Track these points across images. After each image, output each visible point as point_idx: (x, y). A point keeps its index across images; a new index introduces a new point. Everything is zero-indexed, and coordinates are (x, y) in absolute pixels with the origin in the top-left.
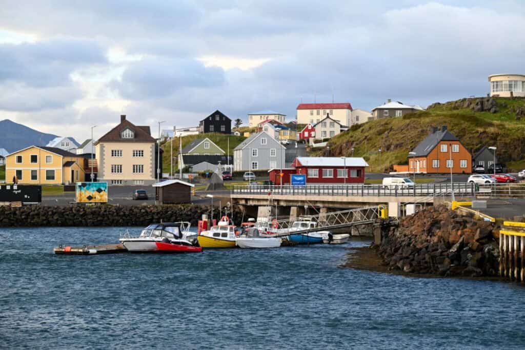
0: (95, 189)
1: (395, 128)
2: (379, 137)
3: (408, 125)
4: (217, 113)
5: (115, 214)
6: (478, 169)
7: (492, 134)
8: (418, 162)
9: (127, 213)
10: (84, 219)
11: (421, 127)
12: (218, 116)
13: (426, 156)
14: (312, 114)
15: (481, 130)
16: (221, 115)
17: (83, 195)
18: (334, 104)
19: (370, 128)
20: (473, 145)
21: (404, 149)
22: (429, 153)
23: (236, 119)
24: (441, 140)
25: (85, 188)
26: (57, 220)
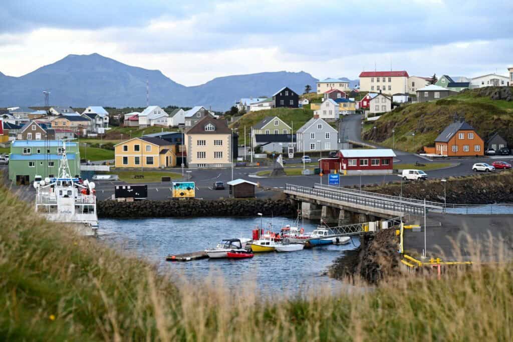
0: (186, 187)
1: (429, 112)
2: (417, 119)
3: (439, 111)
4: (287, 89)
5: (200, 207)
6: (490, 152)
7: (505, 121)
8: (442, 147)
9: (209, 205)
10: (179, 211)
11: (449, 113)
12: (287, 92)
13: (447, 143)
14: (372, 81)
15: (495, 117)
16: (290, 91)
17: (177, 192)
18: (392, 72)
19: (410, 111)
20: (489, 129)
21: (434, 132)
22: (450, 140)
23: (306, 85)
24: (460, 130)
25: (179, 187)
26: (159, 211)
